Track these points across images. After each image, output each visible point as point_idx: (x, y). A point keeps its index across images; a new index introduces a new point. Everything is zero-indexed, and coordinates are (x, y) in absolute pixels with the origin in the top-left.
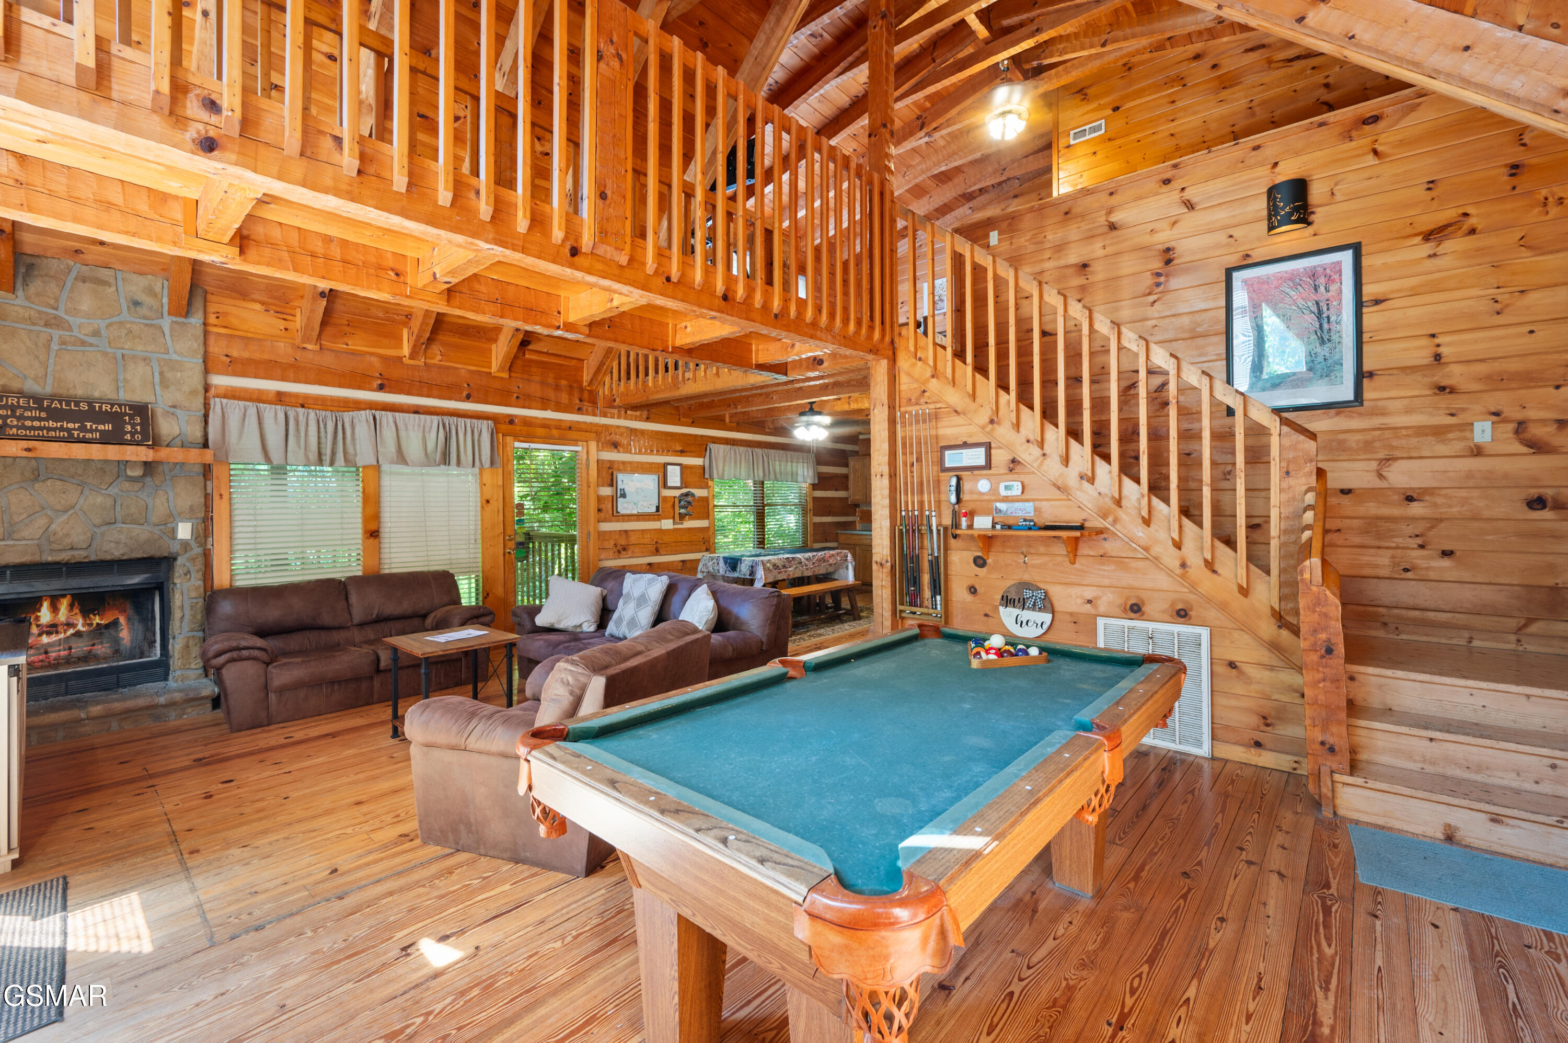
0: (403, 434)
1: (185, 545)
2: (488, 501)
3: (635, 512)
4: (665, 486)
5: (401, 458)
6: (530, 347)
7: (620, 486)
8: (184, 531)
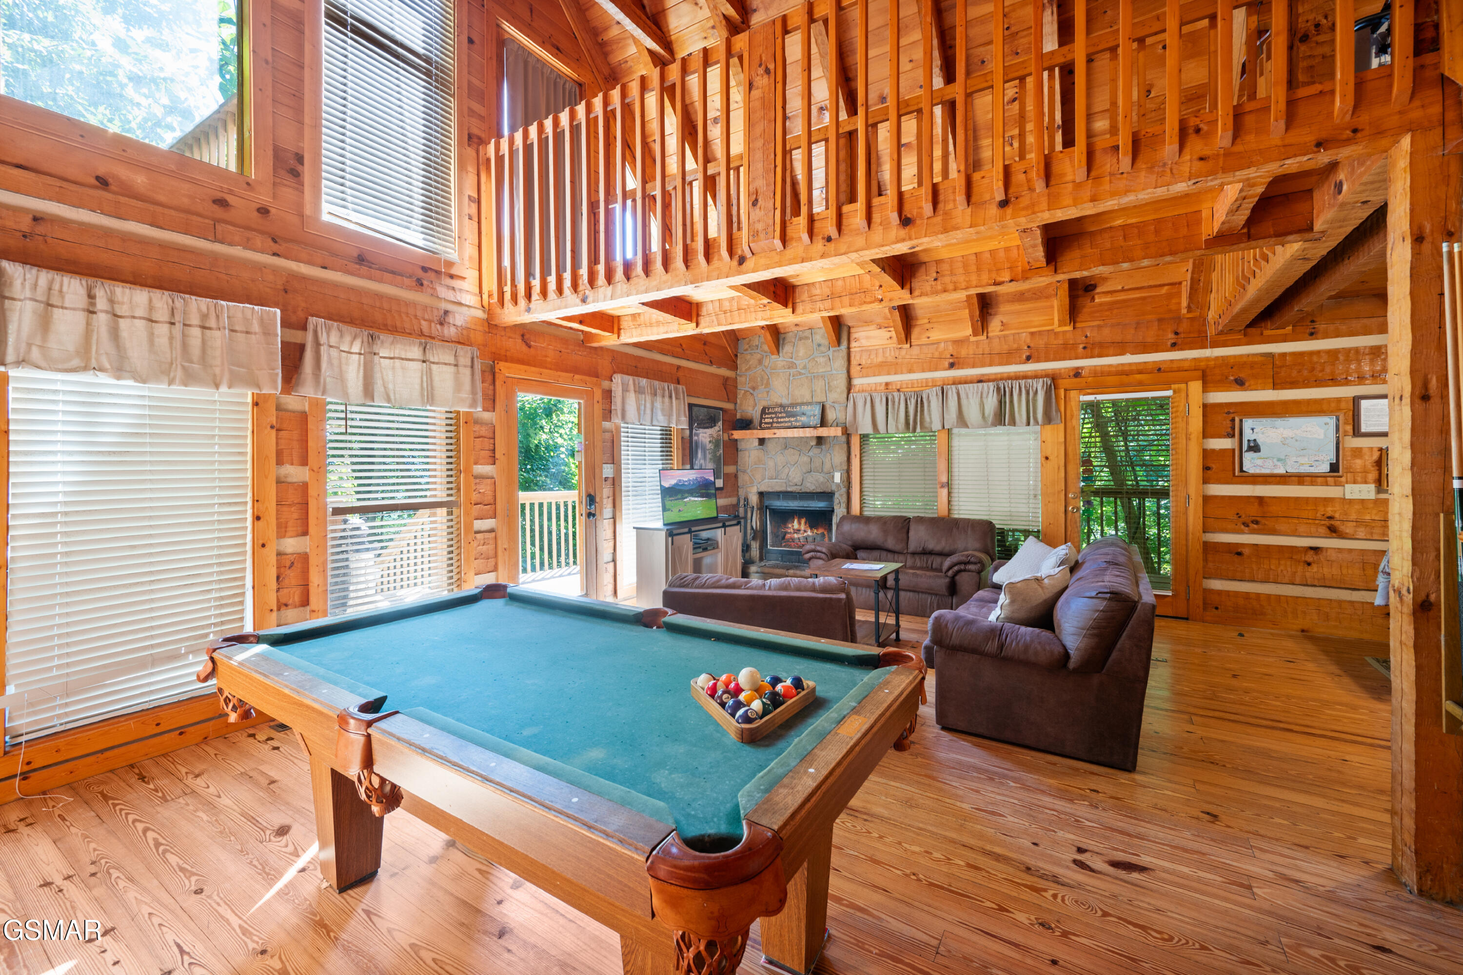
0: (964, 402)
1: (838, 485)
2: (1047, 458)
3: (1281, 471)
4: (1357, 432)
5: (962, 421)
6: (1098, 290)
7: (1248, 435)
8: (837, 477)
